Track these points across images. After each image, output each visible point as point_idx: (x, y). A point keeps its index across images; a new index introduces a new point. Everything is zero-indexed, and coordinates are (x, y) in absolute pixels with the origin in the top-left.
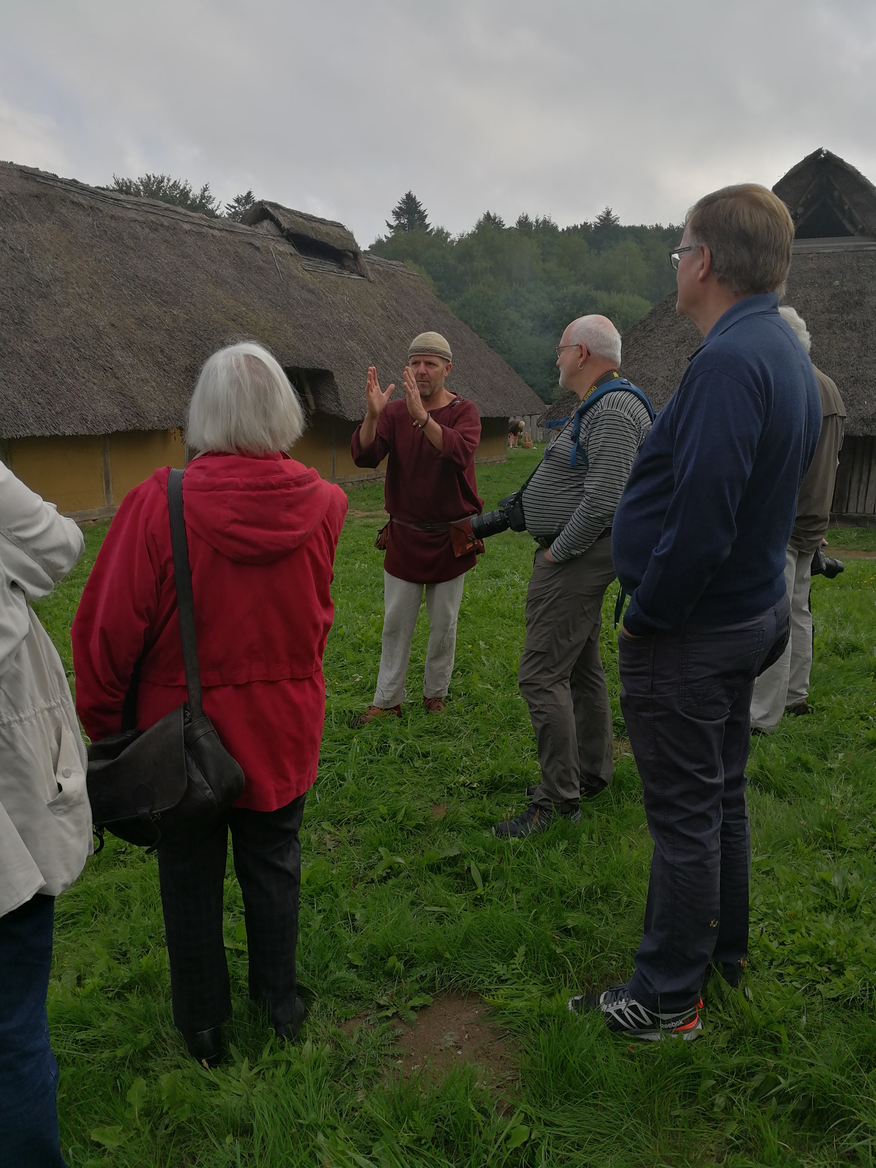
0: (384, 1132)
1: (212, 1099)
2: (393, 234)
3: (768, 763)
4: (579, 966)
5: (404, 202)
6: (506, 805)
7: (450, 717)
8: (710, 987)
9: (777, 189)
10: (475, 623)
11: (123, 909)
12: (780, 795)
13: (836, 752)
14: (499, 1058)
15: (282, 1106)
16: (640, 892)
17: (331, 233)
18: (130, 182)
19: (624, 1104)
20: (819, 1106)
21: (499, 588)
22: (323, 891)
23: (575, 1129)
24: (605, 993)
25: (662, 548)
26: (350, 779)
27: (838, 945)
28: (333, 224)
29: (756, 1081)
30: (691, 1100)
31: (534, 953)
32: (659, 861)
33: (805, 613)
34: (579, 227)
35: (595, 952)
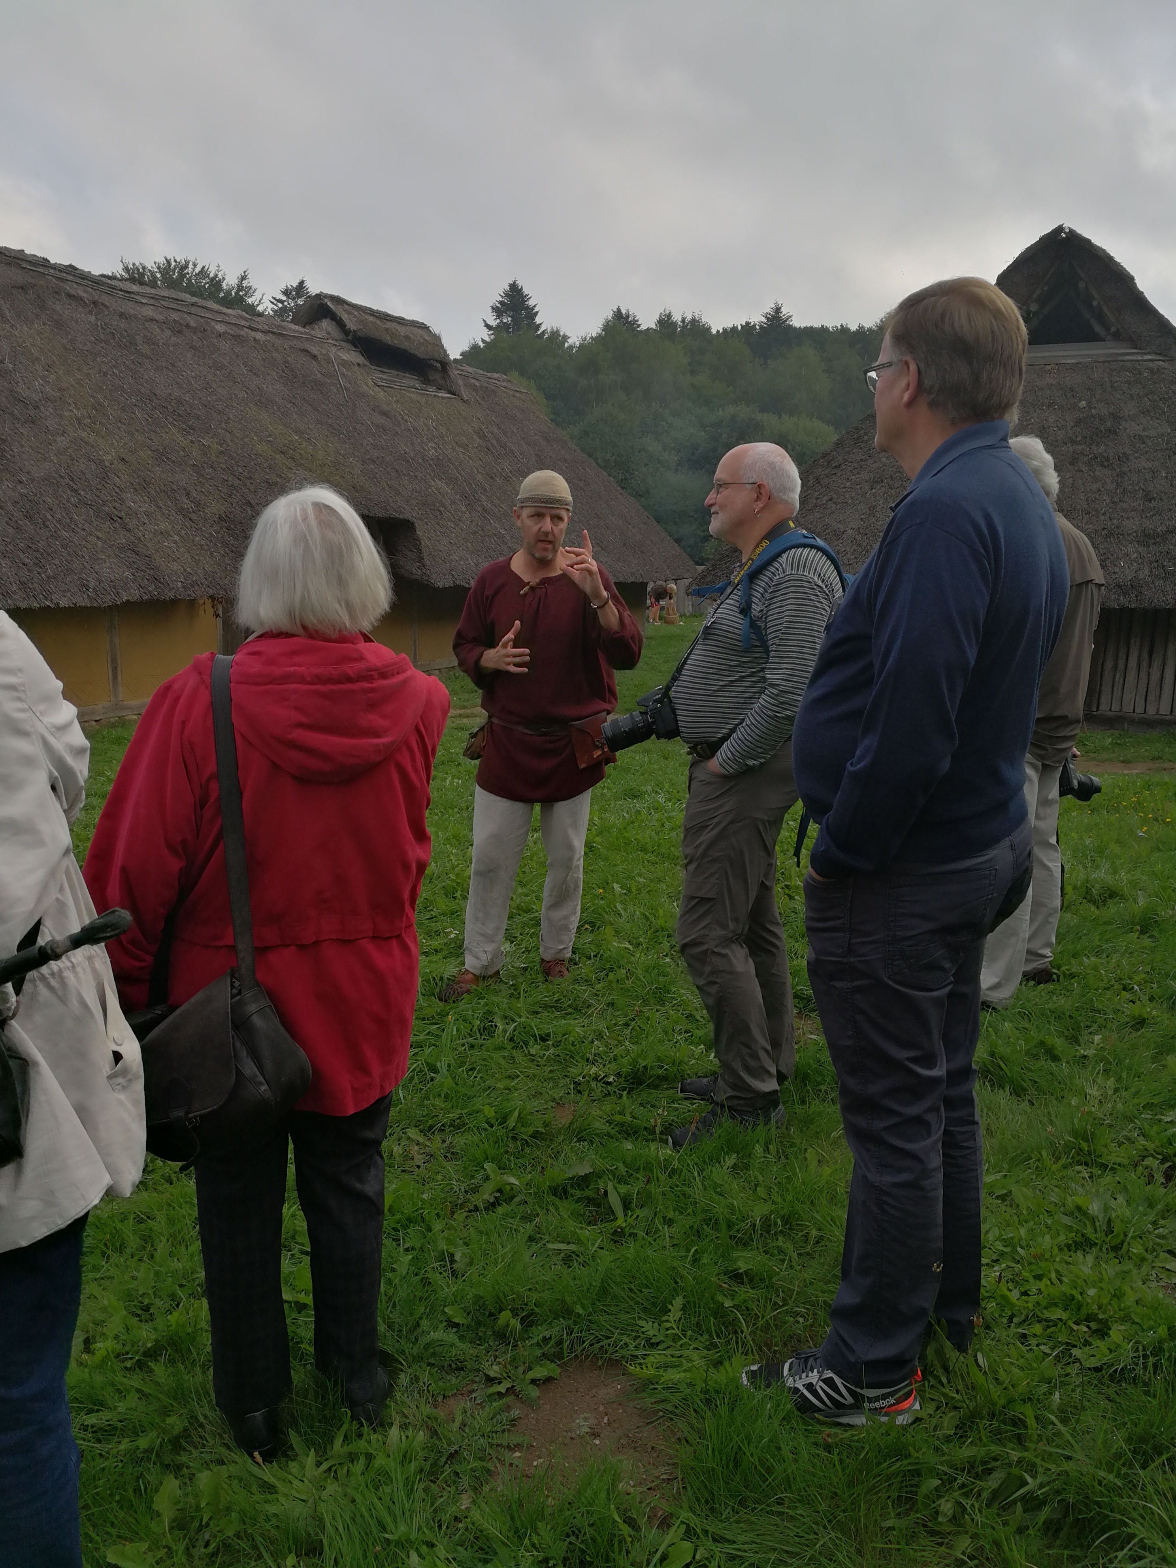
0: (498, 1550)
1: (267, 1505)
2: (492, 337)
3: (1001, 1049)
4: (755, 1324)
5: (507, 295)
6: (652, 1106)
7: (576, 986)
8: (930, 1352)
9: (1004, 280)
10: (606, 859)
11: (144, 1248)
12: (1018, 1092)
13: (1090, 1033)
14: (649, 1450)
15: (362, 1516)
16: (835, 1223)
17: (412, 336)
18: (144, 268)
19: (818, 1512)
20: (1079, 1513)
21: (638, 812)
22: (411, 1222)
23: (755, 1545)
24: (790, 1361)
25: (860, 761)
26: (445, 1071)
27: (1099, 1297)
28: (414, 324)
29: (993, 1482)
30: (908, 1507)
31: (695, 1307)
32: (861, 1182)
33: (1051, 846)
34: (740, 328)
35: (776, 1306)
